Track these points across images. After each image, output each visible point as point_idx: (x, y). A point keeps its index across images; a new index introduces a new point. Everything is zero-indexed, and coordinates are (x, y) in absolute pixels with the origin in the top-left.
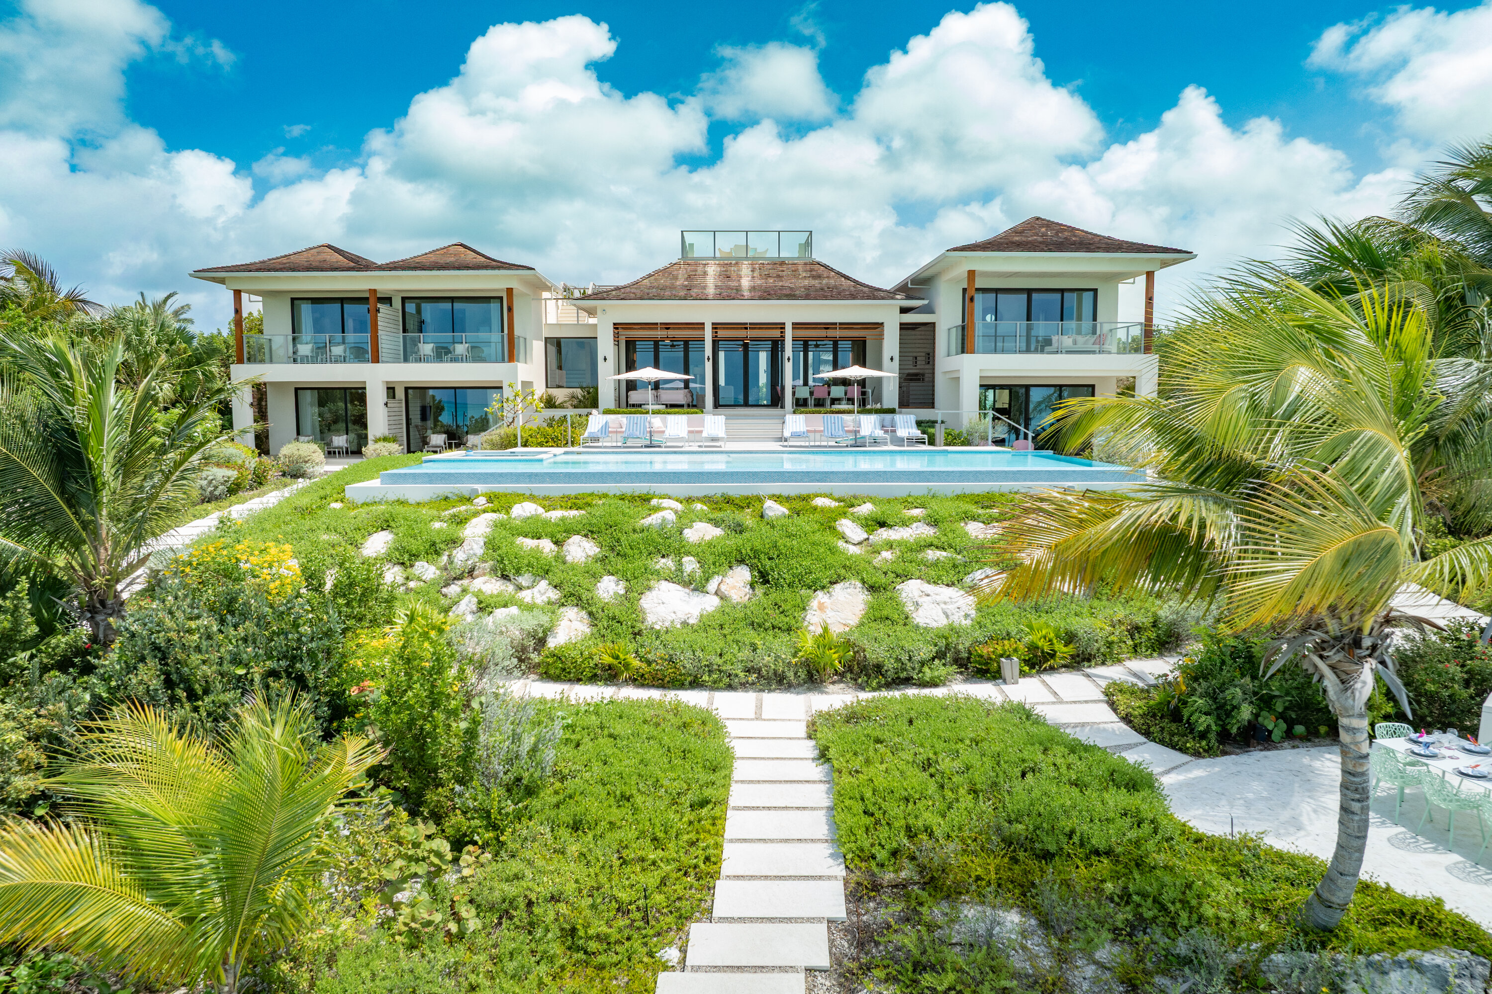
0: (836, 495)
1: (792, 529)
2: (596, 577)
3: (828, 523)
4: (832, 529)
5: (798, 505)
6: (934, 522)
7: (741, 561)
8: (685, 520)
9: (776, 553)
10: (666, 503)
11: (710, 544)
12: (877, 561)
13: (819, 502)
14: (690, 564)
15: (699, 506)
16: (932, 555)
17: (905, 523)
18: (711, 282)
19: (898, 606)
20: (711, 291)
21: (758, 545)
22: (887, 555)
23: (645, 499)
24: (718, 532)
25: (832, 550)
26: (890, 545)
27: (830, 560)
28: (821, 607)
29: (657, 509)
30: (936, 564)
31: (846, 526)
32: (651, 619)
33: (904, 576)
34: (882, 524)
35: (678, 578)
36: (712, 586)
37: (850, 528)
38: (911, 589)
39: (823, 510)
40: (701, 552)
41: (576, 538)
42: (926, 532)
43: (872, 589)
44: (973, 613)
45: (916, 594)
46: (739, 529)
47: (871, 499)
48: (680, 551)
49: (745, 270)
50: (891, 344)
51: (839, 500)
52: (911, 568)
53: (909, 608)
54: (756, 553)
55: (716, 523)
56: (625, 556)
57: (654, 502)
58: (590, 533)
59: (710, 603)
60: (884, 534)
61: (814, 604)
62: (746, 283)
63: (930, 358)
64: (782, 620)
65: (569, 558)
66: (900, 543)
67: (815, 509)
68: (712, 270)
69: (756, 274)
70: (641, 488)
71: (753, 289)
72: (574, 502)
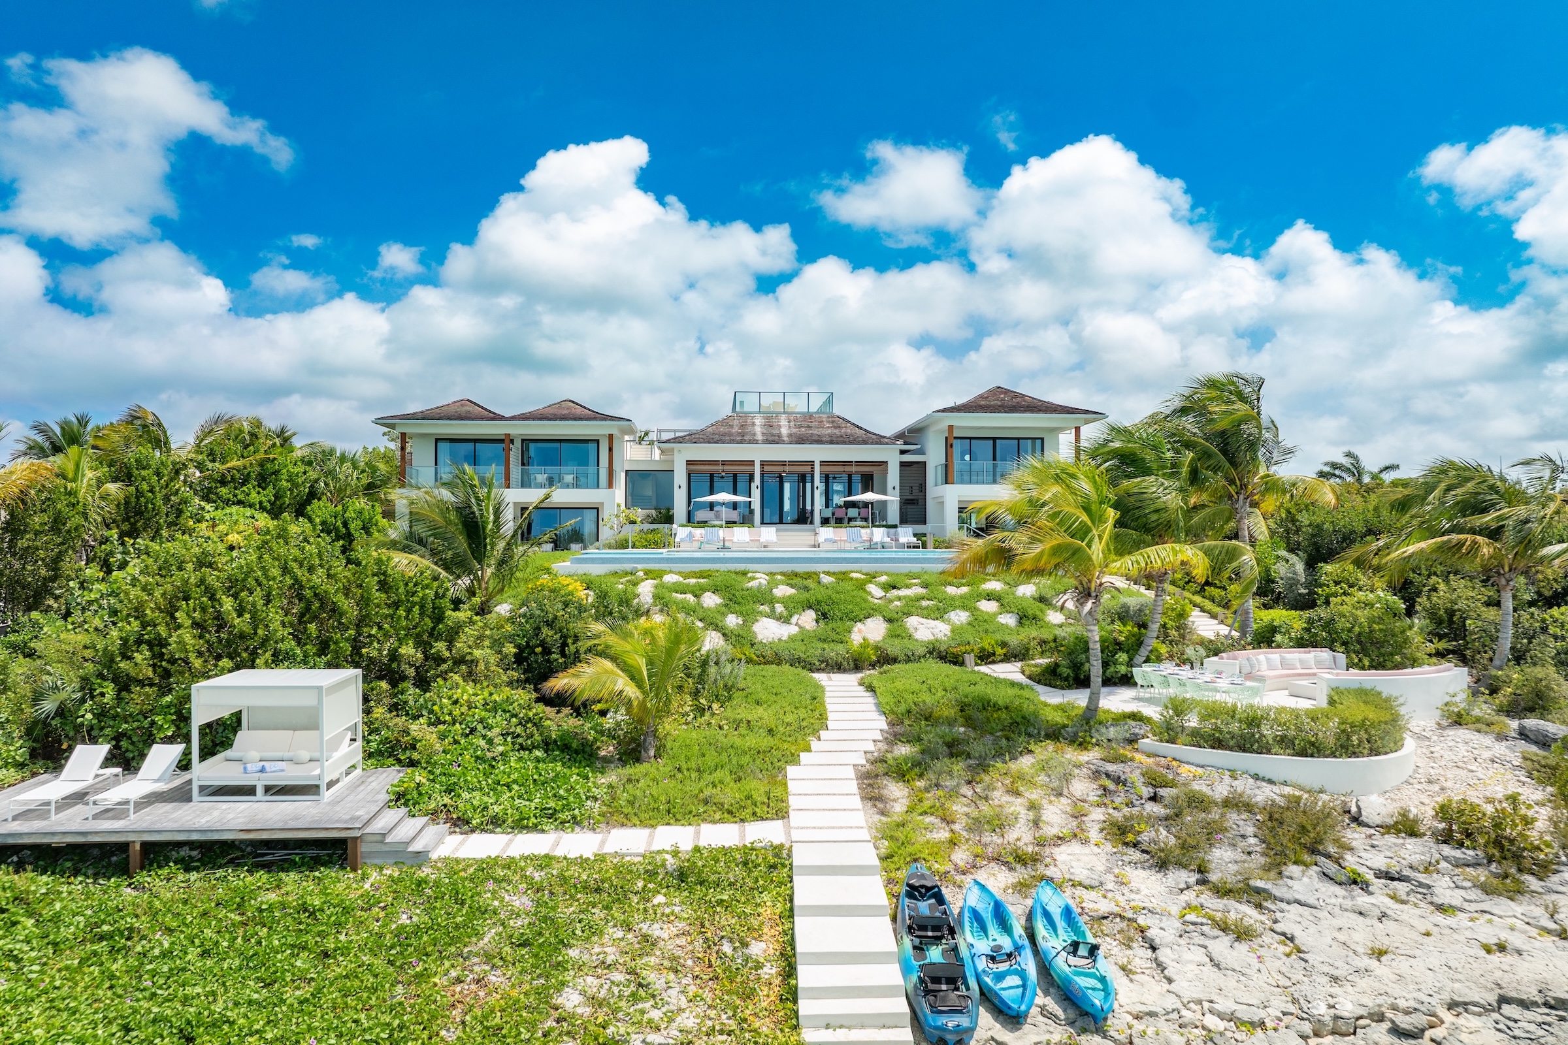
0: (864, 571)
1: (840, 589)
2: (724, 615)
3: (861, 586)
4: (864, 590)
5: (842, 576)
6: (925, 586)
7: (810, 607)
8: (773, 584)
9: (832, 602)
10: (758, 575)
11: (790, 597)
12: (892, 606)
13: (854, 575)
14: (779, 608)
15: (779, 577)
16: (924, 603)
17: (908, 586)
18: (758, 430)
19: (906, 630)
20: (759, 437)
21: (819, 597)
22: (898, 603)
23: (744, 574)
24: (793, 591)
25: (865, 601)
26: (899, 599)
27: (863, 605)
28: (860, 631)
29: (753, 579)
30: (927, 608)
31: (872, 588)
32: (760, 637)
33: (909, 614)
34: (894, 587)
35: (772, 615)
36: (794, 619)
37: (874, 590)
38: (912, 621)
39: (857, 579)
40: (784, 601)
41: (708, 594)
42: (922, 591)
43: (889, 621)
44: (949, 634)
45: (915, 624)
46: (807, 589)
47: (886, 574)
48: (772, 601)
49: (783, 420)
50: (893, 477)
51: (866, 574)
52: (913, 610)
53: (912, 631)
54: (819, 603)
55: (792, 586)
56: (739, 603)
57: (750, 575)
58: (715, 591)
59: (794, 630)
60: (895, 592)
61: (855, 629)
62: (784, 431)
63: (922, 487)
64: (835, 637)
65: (705, 605)
66: (905, 597)
67: (852, 579)
68: (759, 421)
69: (792, 424)
70: (741, 567)
71: (790, 435)
72: (701, 575)
